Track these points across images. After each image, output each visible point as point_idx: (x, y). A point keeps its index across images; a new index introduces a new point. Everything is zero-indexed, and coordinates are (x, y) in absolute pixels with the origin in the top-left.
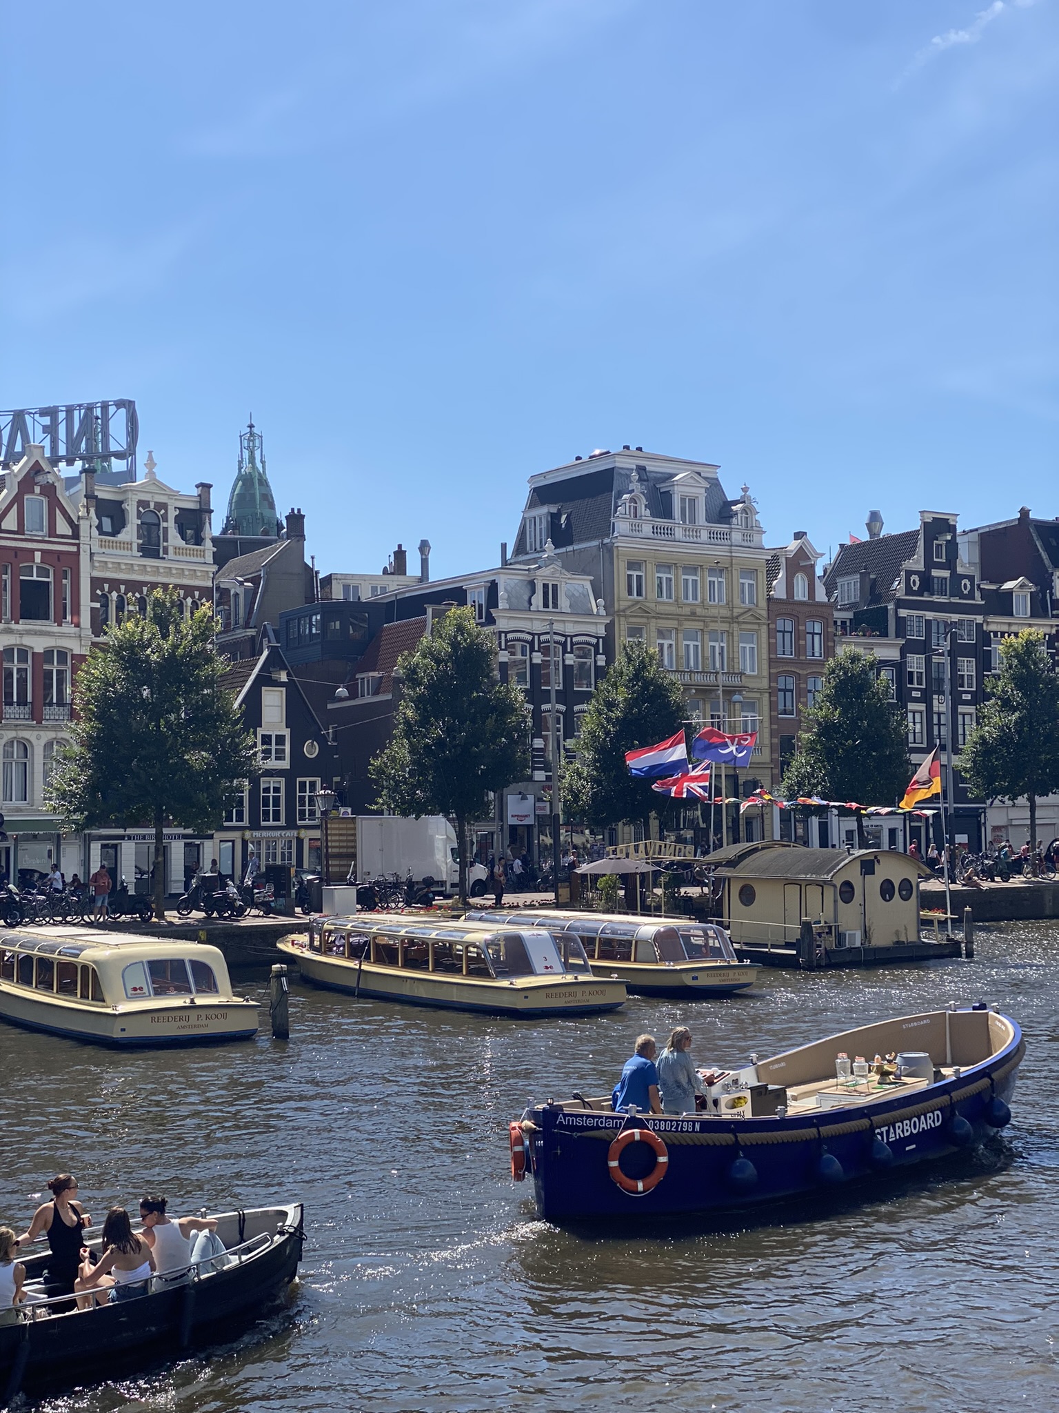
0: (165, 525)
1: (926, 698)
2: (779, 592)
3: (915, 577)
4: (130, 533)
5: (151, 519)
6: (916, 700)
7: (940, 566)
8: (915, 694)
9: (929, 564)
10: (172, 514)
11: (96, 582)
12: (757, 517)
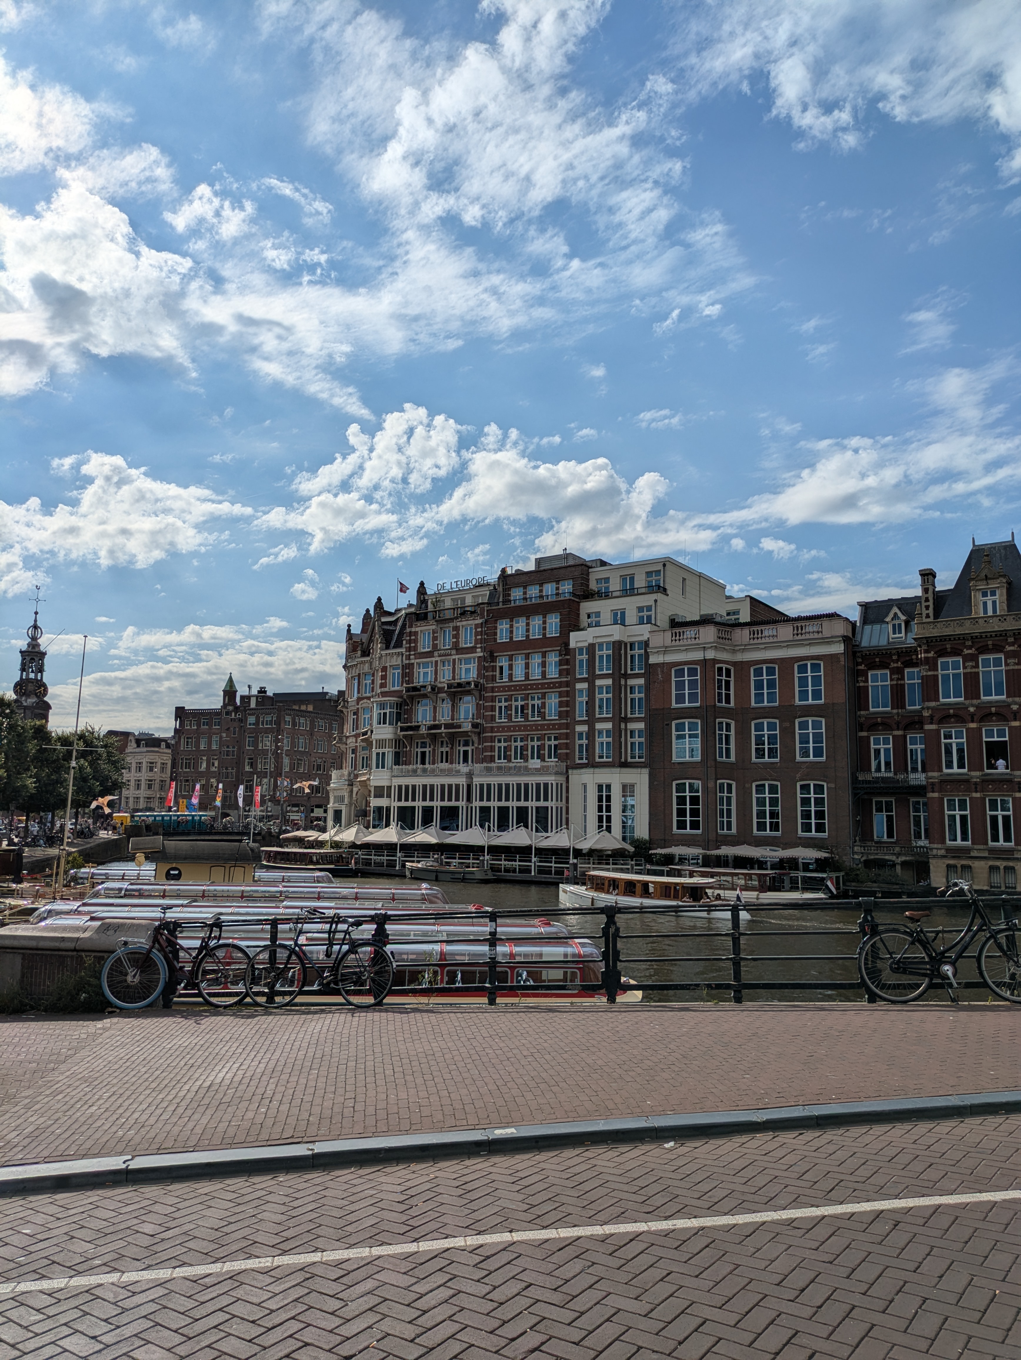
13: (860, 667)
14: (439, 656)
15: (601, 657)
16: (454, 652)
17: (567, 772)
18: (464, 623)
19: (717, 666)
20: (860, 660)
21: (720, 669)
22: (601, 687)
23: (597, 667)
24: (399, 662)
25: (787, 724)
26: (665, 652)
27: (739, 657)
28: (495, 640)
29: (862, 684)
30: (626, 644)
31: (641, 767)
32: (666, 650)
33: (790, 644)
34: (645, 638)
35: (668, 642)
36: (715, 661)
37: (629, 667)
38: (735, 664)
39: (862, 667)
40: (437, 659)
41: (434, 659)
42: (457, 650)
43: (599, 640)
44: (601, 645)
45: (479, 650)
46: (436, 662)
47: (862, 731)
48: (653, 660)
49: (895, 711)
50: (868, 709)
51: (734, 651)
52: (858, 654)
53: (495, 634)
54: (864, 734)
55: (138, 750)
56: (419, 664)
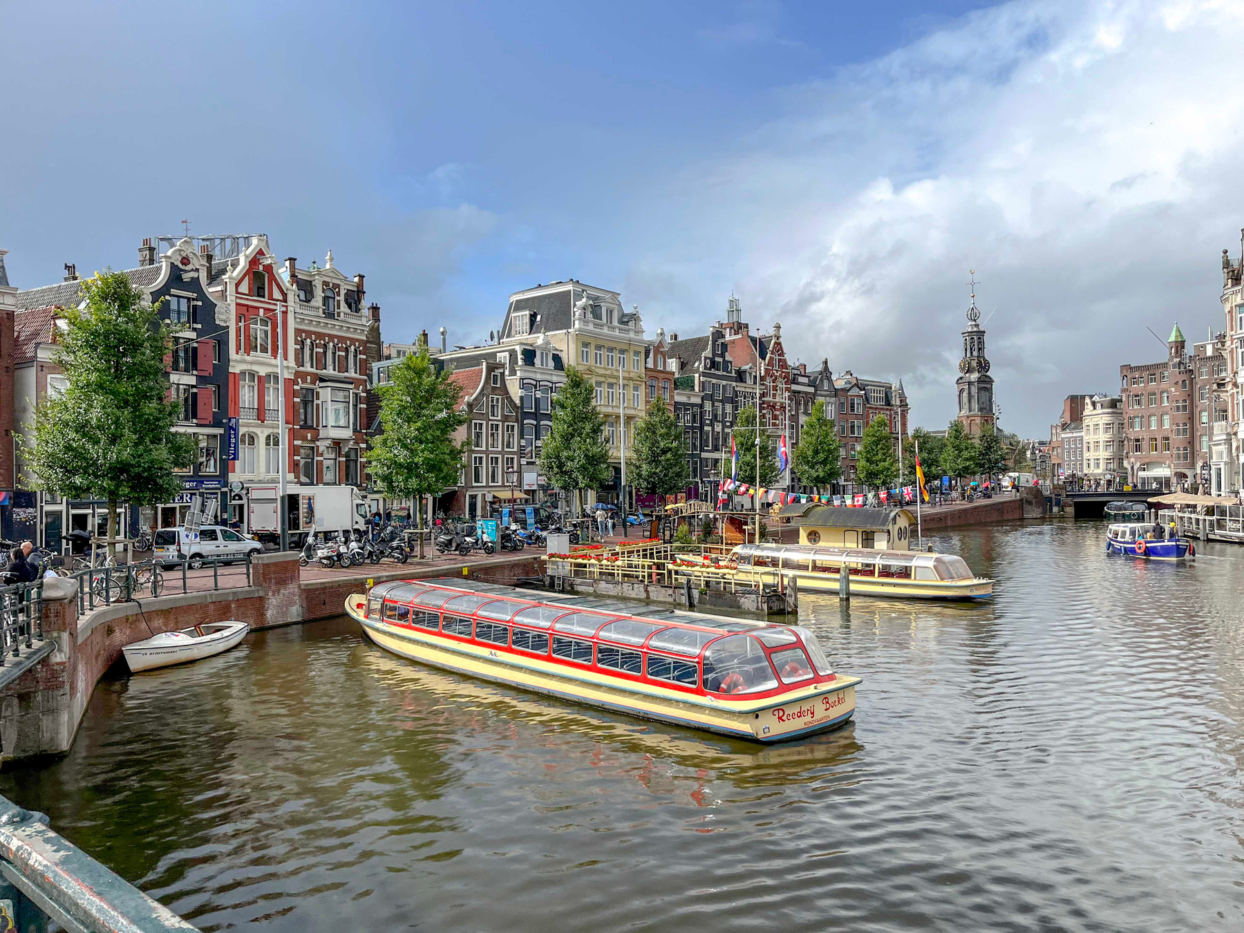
0: (338, 298)
1: (712, 425)
2: (650, 365)
3: (708, 361)
4: (318, 301)
5: (329, 294)
6: (708, 425)
7: (718, 355)
8: (708, 422)
9: (714, 354)
10: (343, 292)
11: (298, 332)
12: (641, 323)
55: (1095, 412)
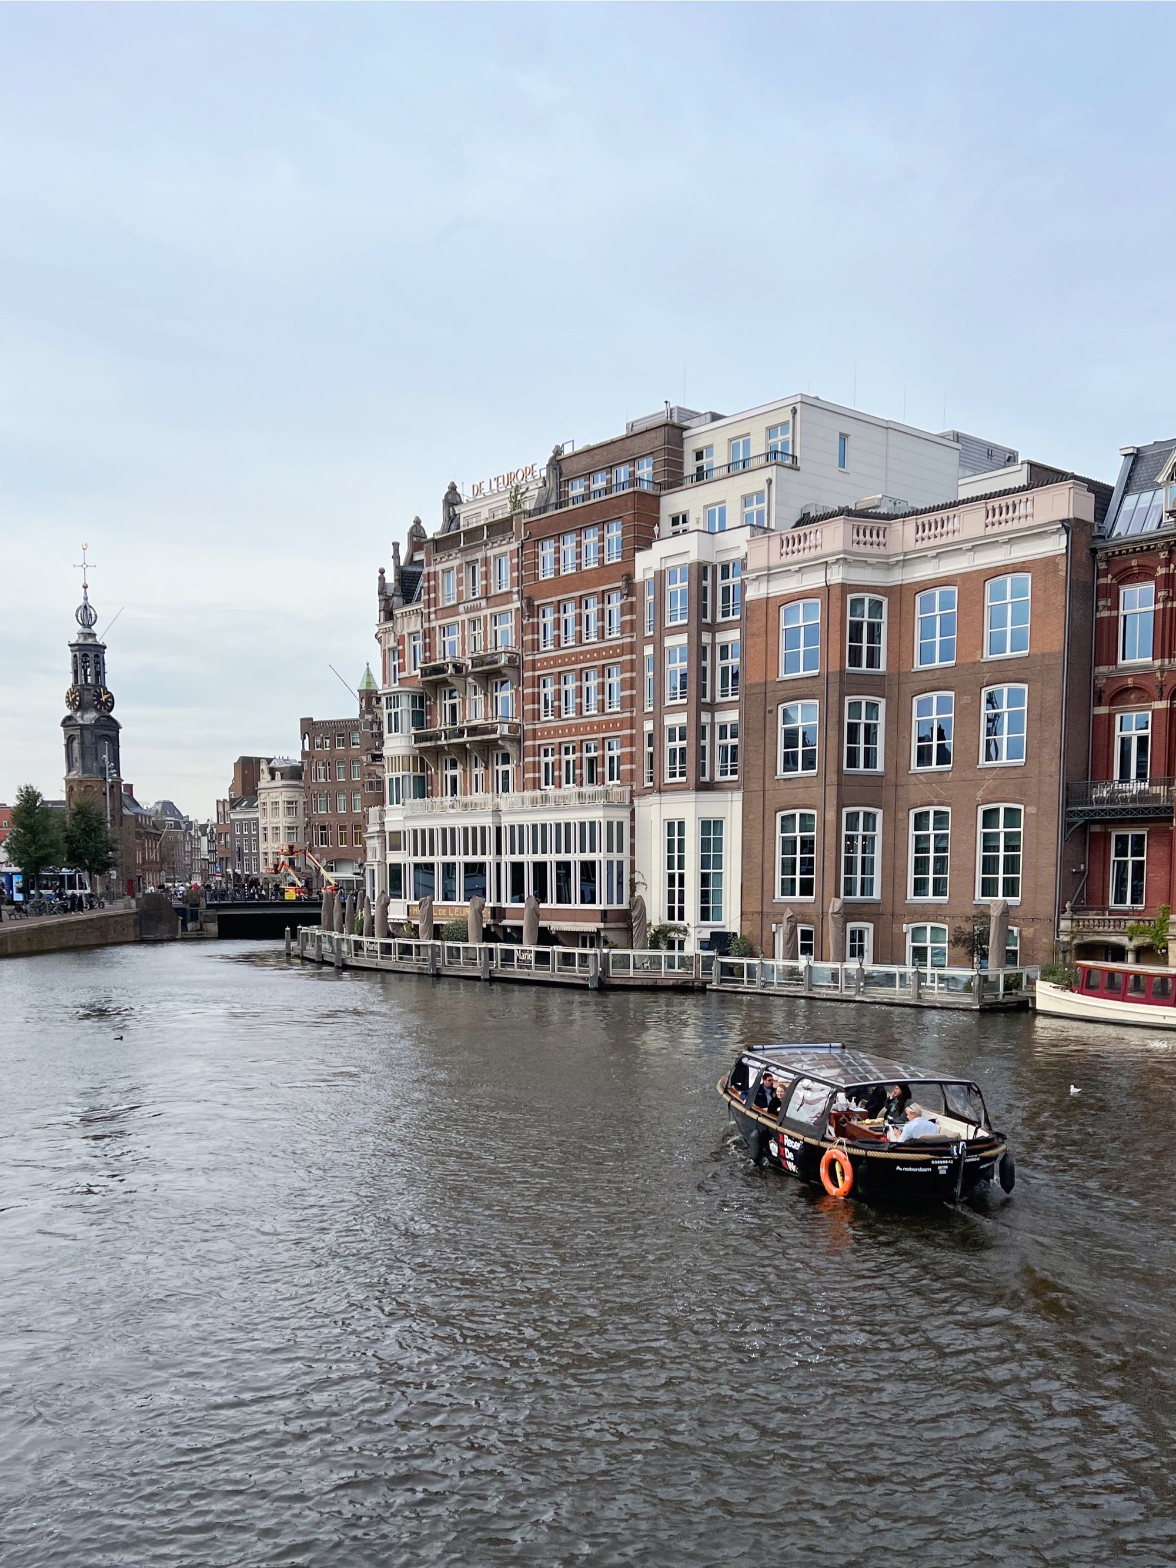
13: (1102, 581)
14: (467, 612)
15: (674, 594)
16: (483, 602)
17: (632, 802)
18: (497, 551)
19: (850, 597)
20: (1103, 566)
21: (857, 603)
22: (673, 649)
23: (667, 614)
24: (419, 628)
25: (966, 699)
26: (769, 577)
27: (897, 577)
28: (536, 576)
29: (1105, 614)
30: (714, 567)
31: (732, 789)
32: (769, 574)
33: (977, 546)
34: (740, 554)
35: (775, 560)
36: (845, 588)
37: (719, 610)
38: (887, 591)
39: (1108, 580)
40: (465, 617)
41: (459, 618)
42: (487, 598)
43: (670, 563)
44: (672, 571)
45: (515, 597)
46: (463, 622)
47: (1099, 703)
48: (753, 593)
49: (1158, 663)
50: (1116, 664)
51: (889, 567)
52: (1100, 555)
53: (536, 566)
54: (1103, 710)
55: (273, 784)
56: (443, 628)
